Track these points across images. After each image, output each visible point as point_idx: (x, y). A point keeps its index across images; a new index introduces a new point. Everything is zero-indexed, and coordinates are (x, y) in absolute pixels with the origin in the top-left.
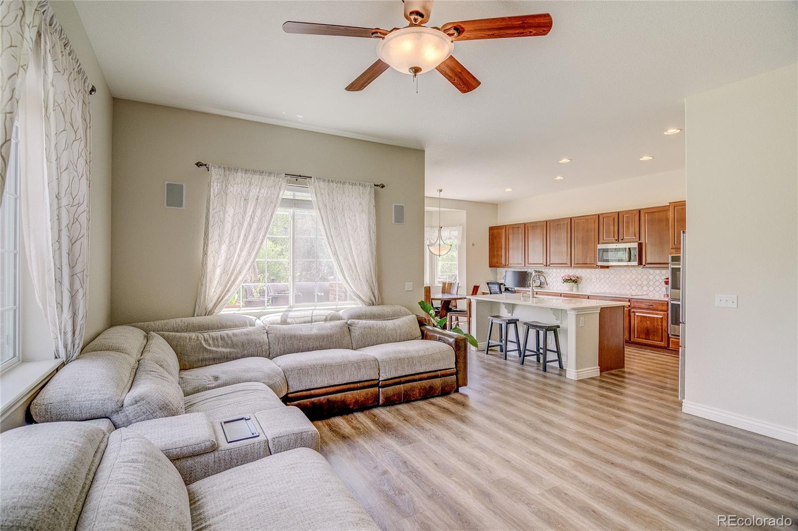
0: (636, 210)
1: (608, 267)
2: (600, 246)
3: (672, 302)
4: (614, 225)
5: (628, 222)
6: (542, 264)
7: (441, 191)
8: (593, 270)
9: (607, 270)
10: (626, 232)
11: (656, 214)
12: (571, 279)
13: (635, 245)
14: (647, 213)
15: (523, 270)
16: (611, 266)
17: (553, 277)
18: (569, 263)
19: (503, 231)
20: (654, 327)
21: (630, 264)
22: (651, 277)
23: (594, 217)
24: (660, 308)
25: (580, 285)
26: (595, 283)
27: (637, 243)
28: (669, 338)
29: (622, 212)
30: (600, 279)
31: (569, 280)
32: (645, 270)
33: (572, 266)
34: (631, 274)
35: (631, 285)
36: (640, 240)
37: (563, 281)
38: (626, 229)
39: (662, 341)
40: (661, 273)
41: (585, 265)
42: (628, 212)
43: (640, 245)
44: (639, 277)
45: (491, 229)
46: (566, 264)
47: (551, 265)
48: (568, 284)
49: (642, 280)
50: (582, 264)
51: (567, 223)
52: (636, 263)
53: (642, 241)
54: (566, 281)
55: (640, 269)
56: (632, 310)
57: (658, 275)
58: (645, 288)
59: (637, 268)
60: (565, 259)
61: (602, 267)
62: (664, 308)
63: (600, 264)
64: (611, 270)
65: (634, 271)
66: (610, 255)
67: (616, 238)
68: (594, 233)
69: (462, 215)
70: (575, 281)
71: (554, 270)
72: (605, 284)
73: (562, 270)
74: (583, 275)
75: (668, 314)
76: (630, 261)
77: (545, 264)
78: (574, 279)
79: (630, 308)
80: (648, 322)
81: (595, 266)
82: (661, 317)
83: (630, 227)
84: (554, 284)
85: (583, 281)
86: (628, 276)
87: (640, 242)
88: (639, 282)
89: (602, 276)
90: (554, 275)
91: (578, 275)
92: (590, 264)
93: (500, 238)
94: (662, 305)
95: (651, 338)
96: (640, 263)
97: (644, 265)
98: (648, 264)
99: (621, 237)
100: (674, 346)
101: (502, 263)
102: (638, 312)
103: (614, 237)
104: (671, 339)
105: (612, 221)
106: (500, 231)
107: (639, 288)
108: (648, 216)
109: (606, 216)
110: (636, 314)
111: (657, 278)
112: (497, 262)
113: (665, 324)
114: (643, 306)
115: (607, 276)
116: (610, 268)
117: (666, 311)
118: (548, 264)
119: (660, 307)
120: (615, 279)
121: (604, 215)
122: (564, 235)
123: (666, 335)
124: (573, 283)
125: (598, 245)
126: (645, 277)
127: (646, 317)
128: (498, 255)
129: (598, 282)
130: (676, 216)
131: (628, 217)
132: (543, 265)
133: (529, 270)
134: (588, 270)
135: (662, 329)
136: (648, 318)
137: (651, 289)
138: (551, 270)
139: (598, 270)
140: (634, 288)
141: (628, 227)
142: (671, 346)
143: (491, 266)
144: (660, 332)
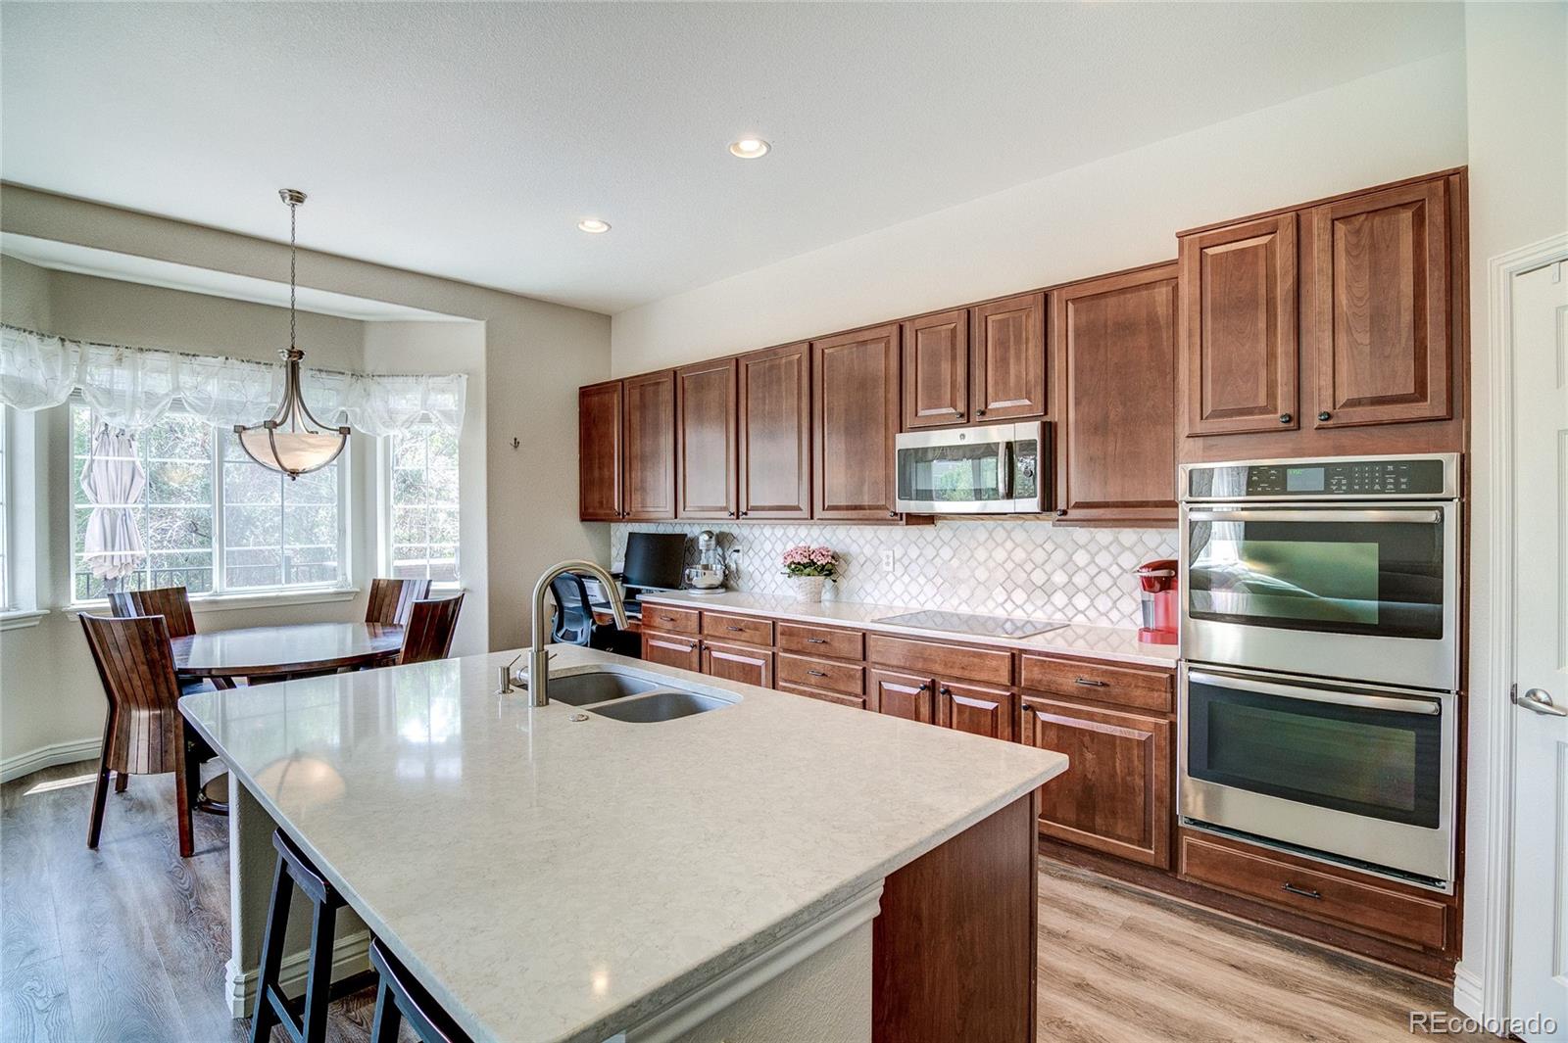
0: (1034, 293)
1: (930, 519)
2: (905, 441)
3: (1196, 677)
4: (954, 359)
5: (1003, 344)
6: (725, 509)
7: (297, 198)
8: (883, 531)
9: (928, 531)
10: (996, 383)
11: (1112, 301)
12: (812, 563)
13: (1030, 431)
14: (1074, 300)
15: (669, 530)
16: (944, 516)
17: (762, 554)
18: (805, 505)
19: (616, 399)
20: (1113, 776)
21: (1007, 506)
22: (1081, 558)
23: (884, 332)
24: (1139, 695)
25: (843, 583)
26: (891, 578)
27: (1037, 424)
28: (1174, 833)
29: (981, 305)
30: (906, 561)
31: (805, 566)
32: (1064, 533)
33: (817, 515)
34: (1009, 545)
35: (1009, 585)
36: (1046, 413)
37: (788, 571)
38: (996, 370)
39: (1145, 842)
40: (1116, 540)
41: (859, 513)
42: (999, 304)
43: (1049, 431)
44: (1039, 556)
45: (585, 393)
46: (797, 508)
47: (751, 514)
48: (804, 578)
49: (1048, 567)
50: (848, 508)
51: (799, 361)
52: (1033, 504)
53: (1055, 415)
54: (797, 569)
55: (1046, 525)
56: (1026, 699)
57: (1107, 548)
58: (1059, 599)
59: (1031, 524)
60: (792, 491)
61: (913, 519)
62: (1159, 698)
63: (904, 506)
64: (942, 529)
65: (1019, 532)
66: (941, 473)
67: (962, 408)
68: (886, 391)
69: (470, 337)
70: (825, 568)
71: (767, 531)
72: (922, 580)
73: (791, 531)
74: (854, 549)
75: (1173, 726)
76: (1010, 494)
77: (733, 509)
78: (822, 561)
79: (1015, 690)
80: (1089, 756)
81: (888, 515)
82: (1144, 736)
83: (1012, 361)
84: (767, 577)
85: (854, 568)
86: (1000, 555)
87: (1047, 419)
88: (1038, 577)
89: (914, 552)
90: (768, 546)
91: (839, 549)
92: (871, 508)
93: (608, 422)
94: (1151, 684)
95: (1099, 821)
96: (1048, 504)
97: (1065, 513)
98: (1079, 505)
99: (978, 404)
100: (1199, 872)
101: (613, 508)
102: (1045, 708)
103: (953, 405)
104: (1186, 840)
105: (945, 345)
106: (606, 397)
107: (1039, 598)
108: (1076, 311)
109: (928, 322)
110: (1043, 716)
111: (1103, 559)
112: (601, 503)
113: (1158, 769)
114: (1069, 682)
115: (930, 552)
116: (939, 523)
117: (1162, 714)
118: (743, 509)
119: (1138, 692)
120: (955, 563)
121: (918, 324)
122: (790, 402)
123: (1165, 817)
124: (822, 578)
125: (898, 436)
126: (1059, 556)
127: (1082, 731)
128: (602, 480)
129: (898, 573)
130: (1208, 287)
131: (1003, 325)
132: (725, 514)
133: (691, 531)
134: (869, 531)
135: (1147, 788)
136: (1087, 739)
137: (1081, 601)
138: (757, 531)
139: (900, 531)
140: (1019, 596)
141: (1003, 362)
142: (1184, 867)
143: (586, 516)
144: (1140, 800)
